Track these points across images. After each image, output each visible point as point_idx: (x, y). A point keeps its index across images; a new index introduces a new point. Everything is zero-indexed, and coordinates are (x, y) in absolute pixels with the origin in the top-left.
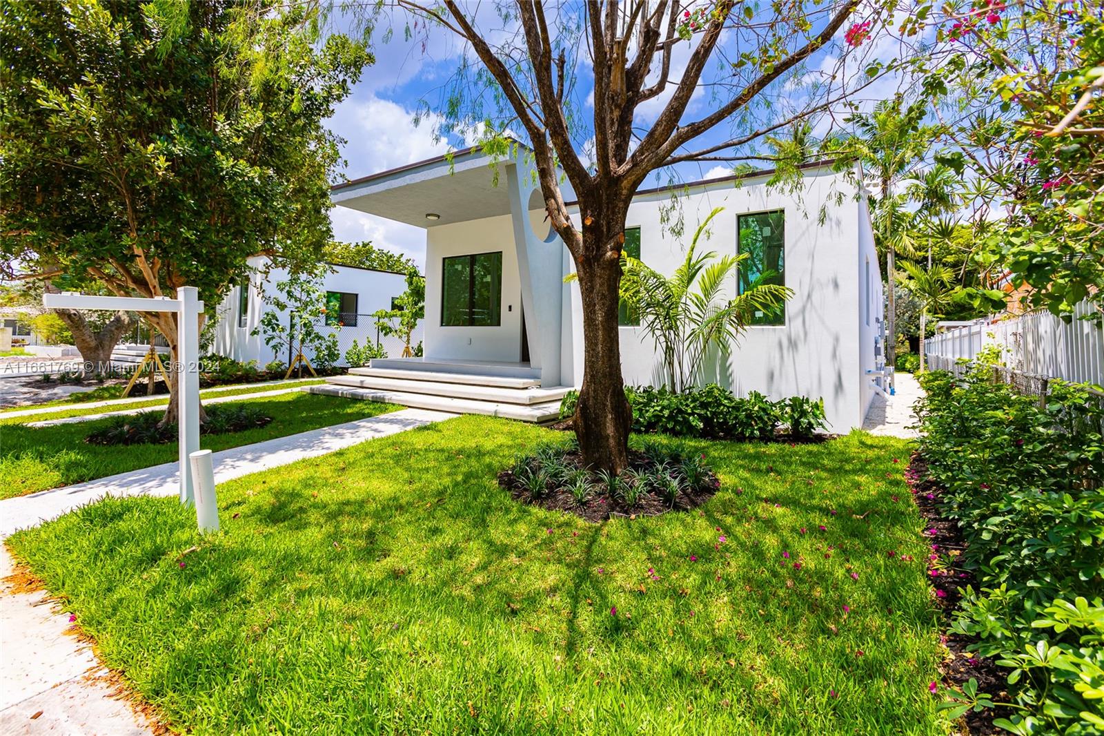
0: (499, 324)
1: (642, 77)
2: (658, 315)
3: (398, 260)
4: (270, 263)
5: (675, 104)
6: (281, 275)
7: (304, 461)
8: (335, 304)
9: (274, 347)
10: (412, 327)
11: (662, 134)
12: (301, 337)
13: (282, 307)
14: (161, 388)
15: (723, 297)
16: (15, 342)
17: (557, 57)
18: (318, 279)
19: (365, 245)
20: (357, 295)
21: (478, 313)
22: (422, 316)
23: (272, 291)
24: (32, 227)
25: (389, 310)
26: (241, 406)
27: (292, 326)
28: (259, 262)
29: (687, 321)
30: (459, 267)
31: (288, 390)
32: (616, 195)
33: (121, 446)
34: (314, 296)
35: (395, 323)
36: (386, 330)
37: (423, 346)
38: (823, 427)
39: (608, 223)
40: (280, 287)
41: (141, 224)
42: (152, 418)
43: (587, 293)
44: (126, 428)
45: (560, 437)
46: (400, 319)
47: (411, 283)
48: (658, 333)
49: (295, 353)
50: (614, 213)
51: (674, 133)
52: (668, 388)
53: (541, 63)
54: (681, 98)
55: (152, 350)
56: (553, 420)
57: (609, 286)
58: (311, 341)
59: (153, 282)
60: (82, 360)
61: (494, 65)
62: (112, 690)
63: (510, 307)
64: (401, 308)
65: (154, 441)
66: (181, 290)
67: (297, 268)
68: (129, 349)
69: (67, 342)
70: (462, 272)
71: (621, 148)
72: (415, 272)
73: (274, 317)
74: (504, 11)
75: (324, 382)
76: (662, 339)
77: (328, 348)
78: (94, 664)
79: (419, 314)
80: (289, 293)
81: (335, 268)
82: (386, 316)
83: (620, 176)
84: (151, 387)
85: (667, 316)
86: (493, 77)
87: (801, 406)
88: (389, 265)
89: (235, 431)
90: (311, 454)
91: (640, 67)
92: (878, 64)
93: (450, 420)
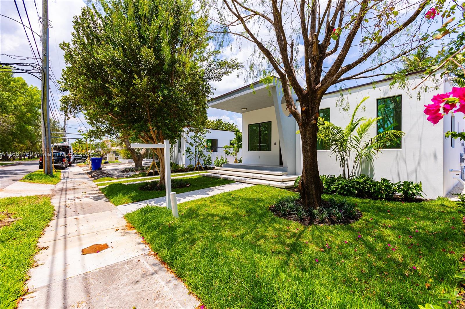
0: (271, 150)
1: (326, 47)
2: (337, 145)
3: (232, 126)
4: (189, 130)
5: (340, 58)
6: (192, 134)
7: (202, 199)
8: (209, 144)
9: (190, 159)
10: (237, 152)
11: (334, 71)
12: (198, 156)
13: (192, 145)
14: (156, 173)
15: (368, 137)
16: (116, 158)
17: (290, 43)
18: (204, 135)
19: (219, 121)
20: (217, 140)
21: (263, 146)
22: (241, 148)
23: (190, 140)
24: (124, 123)
25: (229, 145)
26: (181, 180)
27: (196, 152)
28: (186, 129)
29: (351, 147)
30: (255, 128)
31: (196, 175)
32: (315, 97)
33: (148, 191)
34: (203, 141)
35: (231, 150)
36: (228, 153)
37: (242, 159)
38: (421, 195)
39: (312, 109)
40: (192, 138)
41: (152, 119)
42: (155, 183)
43: (304, 137)
44: (149, 186)
45: (295, 195)
46: (233, 149)
47: (236, 135)
48: (337, 153)
49: (197, 162)
50: (314, 105)
51: (340, 69)
52: (342, 176)
53: (283, 48)
54: (343, 55)
55: (154, 161)
56: (292, 188)
57: (312, 134)
58: (202, 157)
59: (155, 138)
60: (134, 164)
61: (265, 51)
62: (155, 257)
63: (275, 143)
64: (233, 145)
65: (157, 190)
66: (165, 141)
67: (197, 132)
68: (146, 160)
69: (129, 158)
70: (256, 130)
71: (318, 77)
72: (238, 130)
73: (189, 148)
74: (269, 28)
75: (207, 172)
76: (339, 155)
77: (208, 160)
78: (150, 250)
79: (240, 146)
80: (194, 140)
81: (210, 130)
82: (228, 148)
83: (316, 90)
84: (154, 173)
85: (342, 146)
86: (265, 56)
87: (409, 185)
88: (228, 128)
89: (180, 188)
90: (204, 196)
91: (326, 43)
92: (427, 35)
93: (252, 187)
